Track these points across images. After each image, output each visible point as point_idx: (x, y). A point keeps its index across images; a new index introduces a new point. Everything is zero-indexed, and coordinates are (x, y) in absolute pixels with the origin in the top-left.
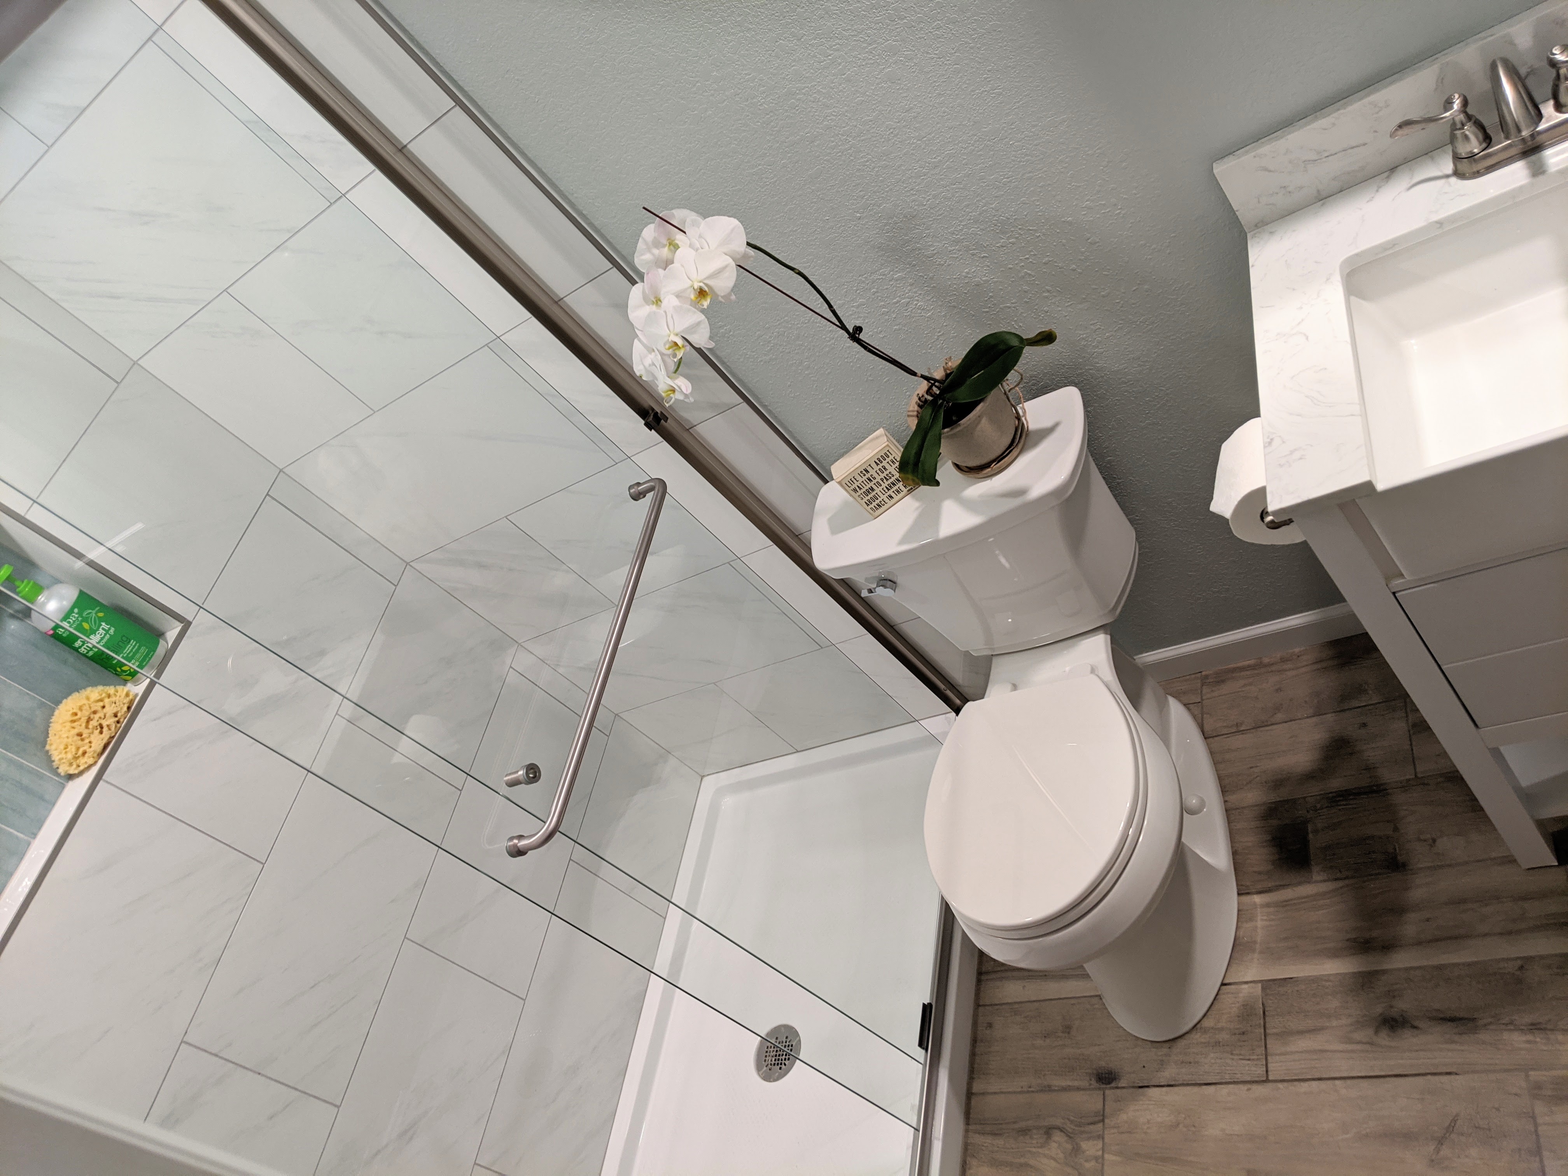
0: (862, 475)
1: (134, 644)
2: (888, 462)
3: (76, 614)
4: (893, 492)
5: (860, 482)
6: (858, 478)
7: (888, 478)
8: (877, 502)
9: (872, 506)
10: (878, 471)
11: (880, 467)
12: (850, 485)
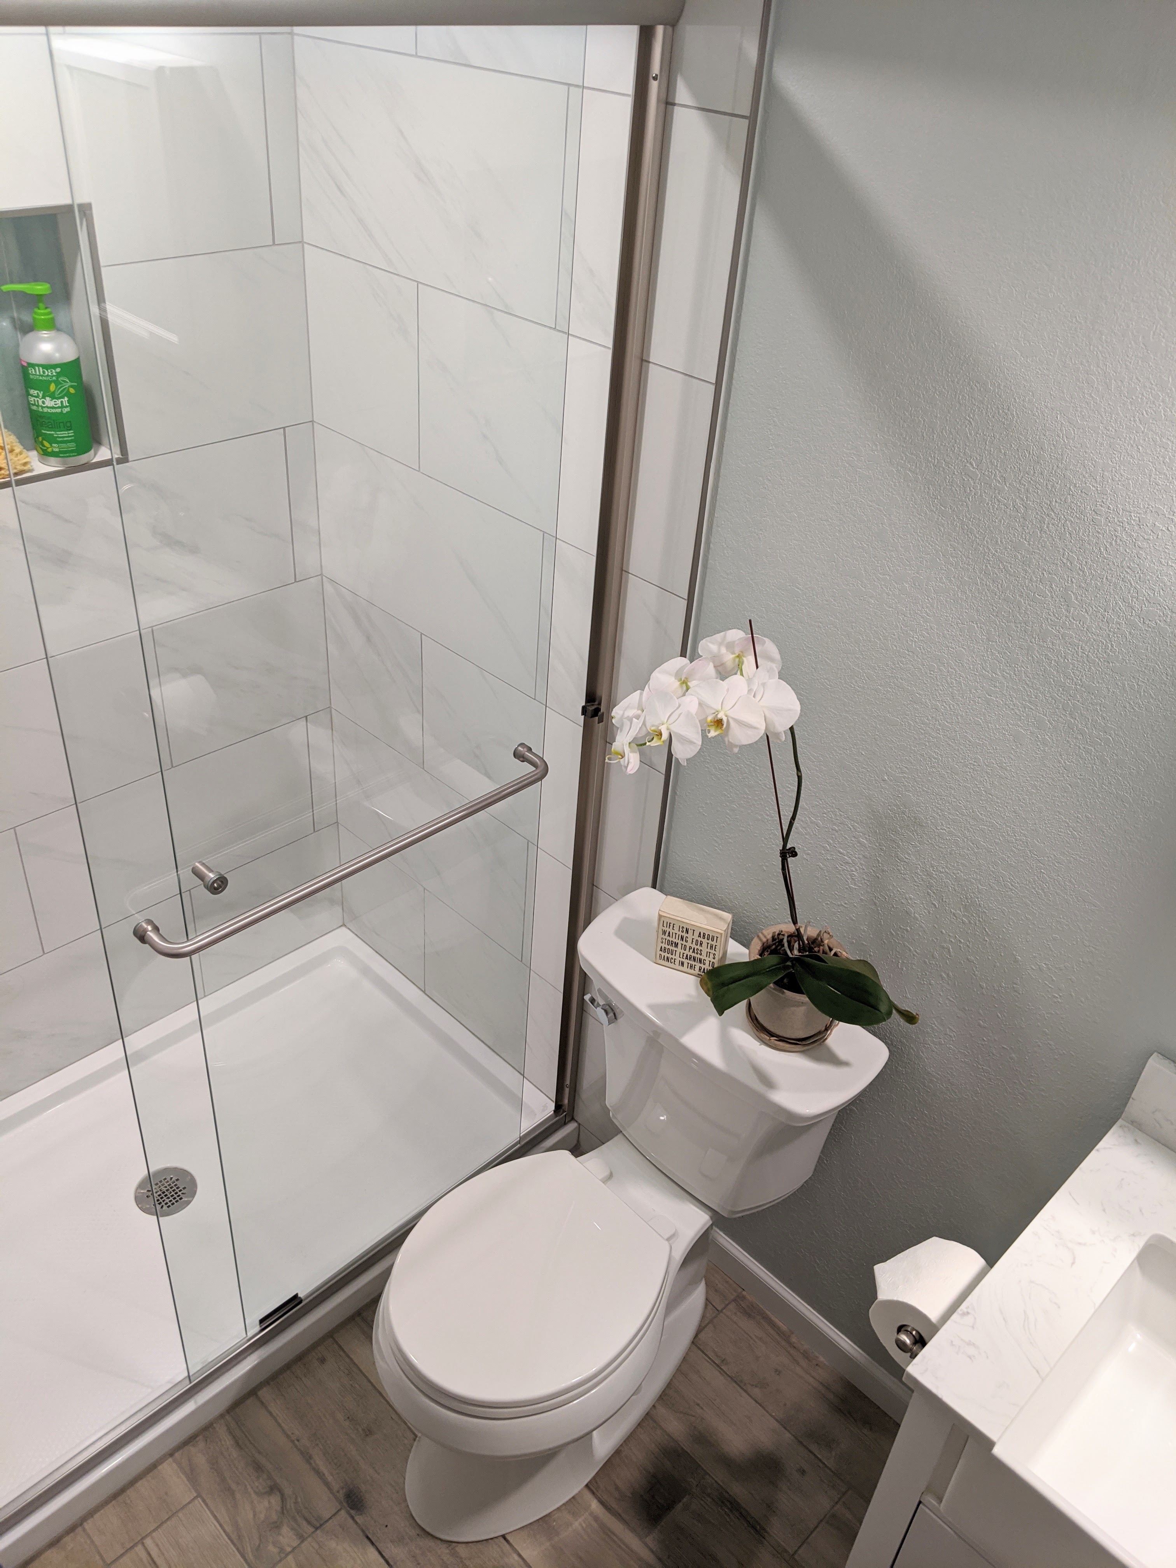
0: (681, 929)
1: (70, 435)
2: (708, 943)
3: (56, 372)
4: (688, 963)
5: (674, 932)
6: (677, 928)
7: (696, 951)
8: (670, 956)
9: (663, 954)
10: (694, 941)
11: (699, 939)
12: (665, 925)
